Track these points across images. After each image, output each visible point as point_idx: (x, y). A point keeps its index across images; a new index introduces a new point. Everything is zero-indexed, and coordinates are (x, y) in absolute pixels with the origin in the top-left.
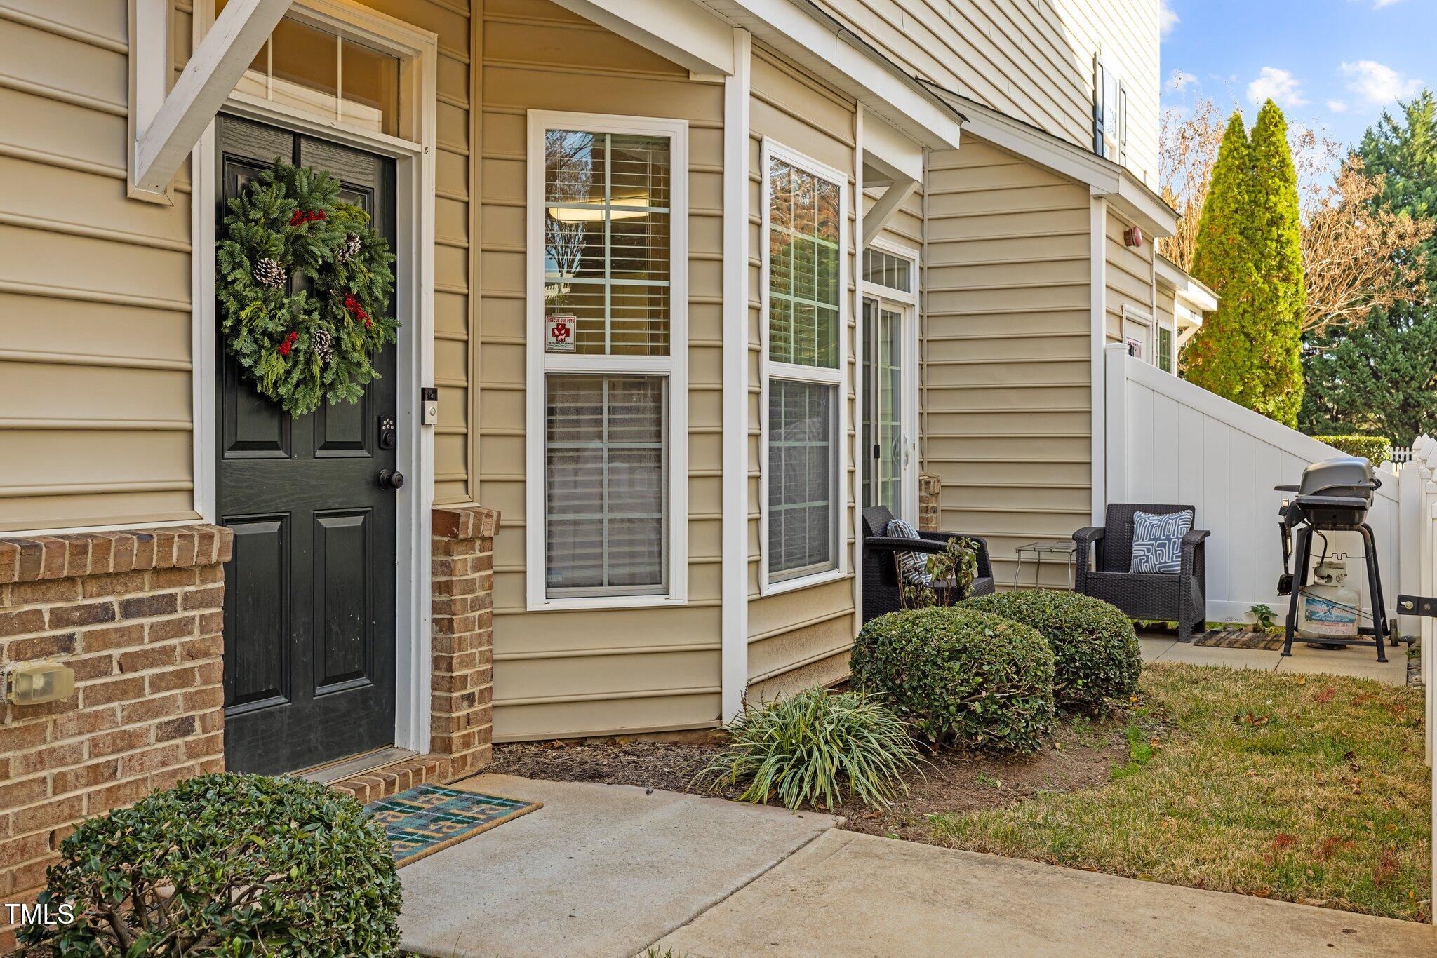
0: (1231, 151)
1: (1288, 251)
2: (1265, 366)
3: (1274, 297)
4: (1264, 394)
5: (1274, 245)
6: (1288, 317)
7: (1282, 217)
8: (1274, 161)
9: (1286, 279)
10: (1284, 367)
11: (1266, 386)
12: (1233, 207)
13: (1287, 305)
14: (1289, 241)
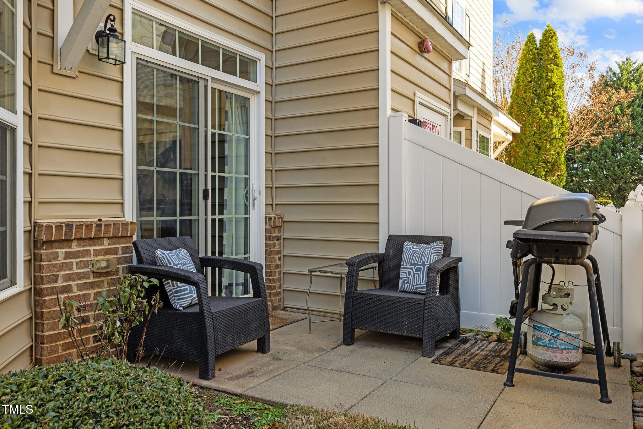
0: (528, 52)
1: (558, 102)
2: (546, 162)
3: (550, 125)
4: (545, 176)
5: (551, 98)
6: (558, 135)
7: (555, 84)
8: (551, 56)
9: (557, 116)
10: (556, 162)
11: (547, 172)
12: (529, 79)
13: (557, 130)
14: (559, 97)
